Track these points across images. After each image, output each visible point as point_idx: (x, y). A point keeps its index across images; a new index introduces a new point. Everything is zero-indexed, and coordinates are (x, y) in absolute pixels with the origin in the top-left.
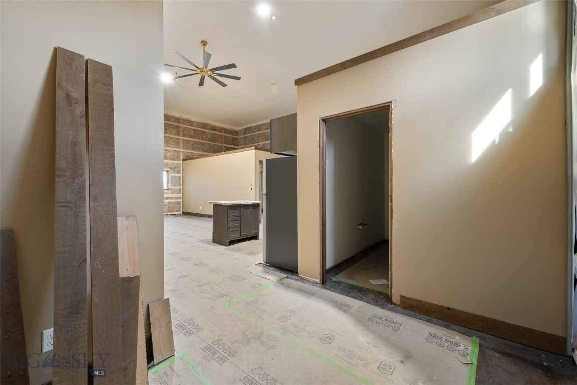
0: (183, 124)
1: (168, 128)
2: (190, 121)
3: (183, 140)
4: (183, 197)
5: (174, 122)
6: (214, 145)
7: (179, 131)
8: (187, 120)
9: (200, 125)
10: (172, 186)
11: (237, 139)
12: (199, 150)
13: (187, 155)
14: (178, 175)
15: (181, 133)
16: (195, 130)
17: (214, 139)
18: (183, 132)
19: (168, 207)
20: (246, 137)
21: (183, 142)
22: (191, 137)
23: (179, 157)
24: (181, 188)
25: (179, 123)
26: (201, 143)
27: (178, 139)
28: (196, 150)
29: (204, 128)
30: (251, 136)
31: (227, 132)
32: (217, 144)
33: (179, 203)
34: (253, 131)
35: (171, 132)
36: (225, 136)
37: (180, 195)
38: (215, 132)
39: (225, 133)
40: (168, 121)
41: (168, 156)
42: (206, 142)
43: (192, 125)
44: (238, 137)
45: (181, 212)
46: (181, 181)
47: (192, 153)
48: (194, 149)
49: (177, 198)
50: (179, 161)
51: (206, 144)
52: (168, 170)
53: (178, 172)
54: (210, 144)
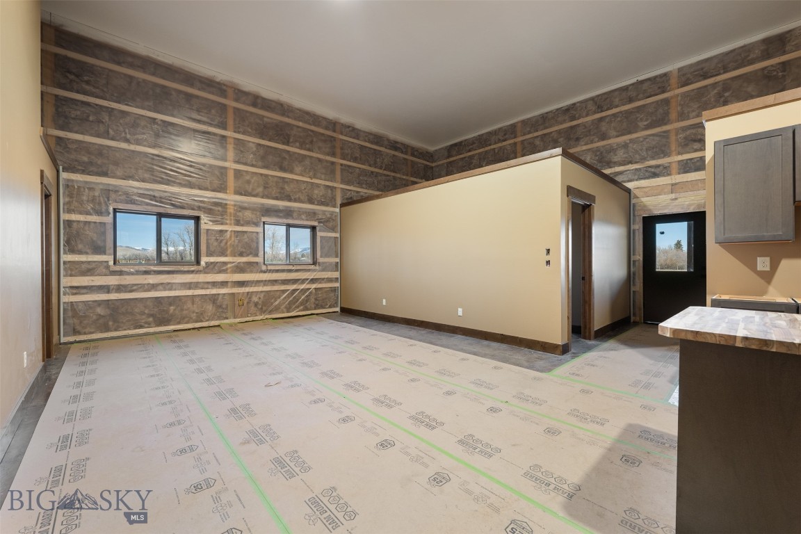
0: (342, 134)
1: (315, 140)
2: (354, 129)
3: (342, 165)
4: (341, 279)
5: (327, 128)
6: (395, 178)
7: (334, 147)
8: (349, 127)
9: (371, 137)
10: (321, 257)
11: (432, 168)
12: (370, 186)
13: (349, 194)
14: (333, 235)
15: (338, 151)
16: (362, 147)
17: (393, 166)
18: (342, 149)
19: (316, 299)
20: (450, 162)
21: (342, 169)
22: (355, 160)
23: (333, 198)
24: (338, 260)
25: (334, 131)
26: (372, 172)
27: (333, 163)
28: (364, 186)
29: (377, 143)
30: (462, 159)
31: (415, 153)
32: (398, 175)
33: (334, 290)
34: (468, 148)
35: (319, 148)
36: (412, 161)
37: (336, 275)
38: (396, 153)
39: (413, 155)
40: (315, 126)
41: (315, 196)
42: (381, 171)
43: (357, 137)
44: (433, 165)
45: (338, 309)
46: (340, 248)
47: (358, 192)
48: (360, 184)
49: (330, 280)
50: (334, 206)
51: (382, 175)
52: (315, 224)
53: (333, 229)
54: (388, 176)
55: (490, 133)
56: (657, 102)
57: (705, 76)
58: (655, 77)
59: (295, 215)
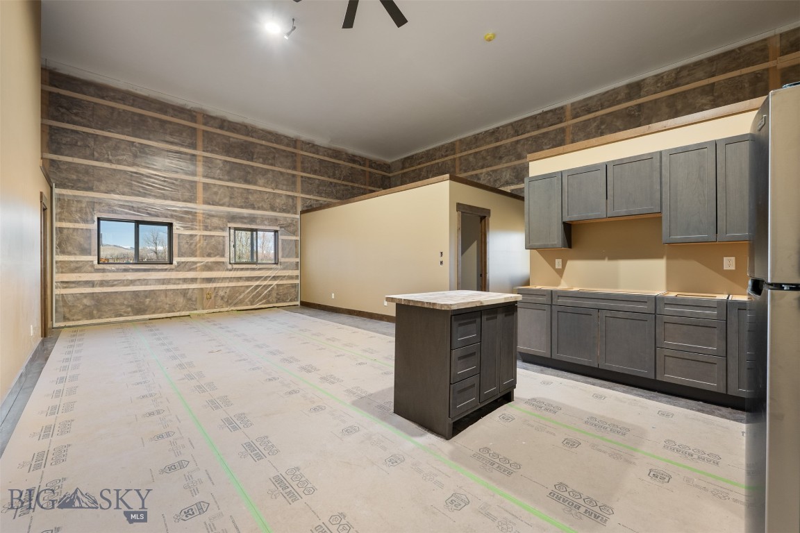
0: (302, 150)
1: (277, 156)
2: (314, 145)
3: (302, 177)
4: (301, 277)
5: (288, 145)
6: (353, 187)
7: (295, 161)
8: (309, 144)
9: (330, 152)
10: (283, 257)
11: (389, 178)
12: (328, 195)
13: (308, 203)
14: (294, 238)
15: (299, 165)
16: (321, 161)
17: (352, 176)
18: (302, 163)
19: (277, 294)
20: (404, 173)
21: (302, 181)
22: (315, 172)
23: (294, 206)
24: (298, 260)
25: (295, 148)
26: (331, 183)
27: (294, 176)
28: (323, 195)
29: (336, 157)
30: (414, 171)
31: (373, 165)
32: (356, 185)
33: (294, 286)
34: (418, 162)
35: (281, 163)
36: (370, 172)
37: (297, 273)
38: (354, 166)
39: (370, 166)
40: (277, 143)
41: (277, 205)
42: (339, 182)
43: (317, 152)
44: (391, 175)
45: (298, 303)
46: (300, 249)
47: (317, 201)
48: (319, 193)
49: (291, 277)
50: (295, 213)
51: (340, 185)
52: (278, 228)
53: (294, 233)
54: (346, 185)
55: (435, 149)
56: (556, 130)
57: (589, 111)
58: (556, 109)
59: (258, 221)
